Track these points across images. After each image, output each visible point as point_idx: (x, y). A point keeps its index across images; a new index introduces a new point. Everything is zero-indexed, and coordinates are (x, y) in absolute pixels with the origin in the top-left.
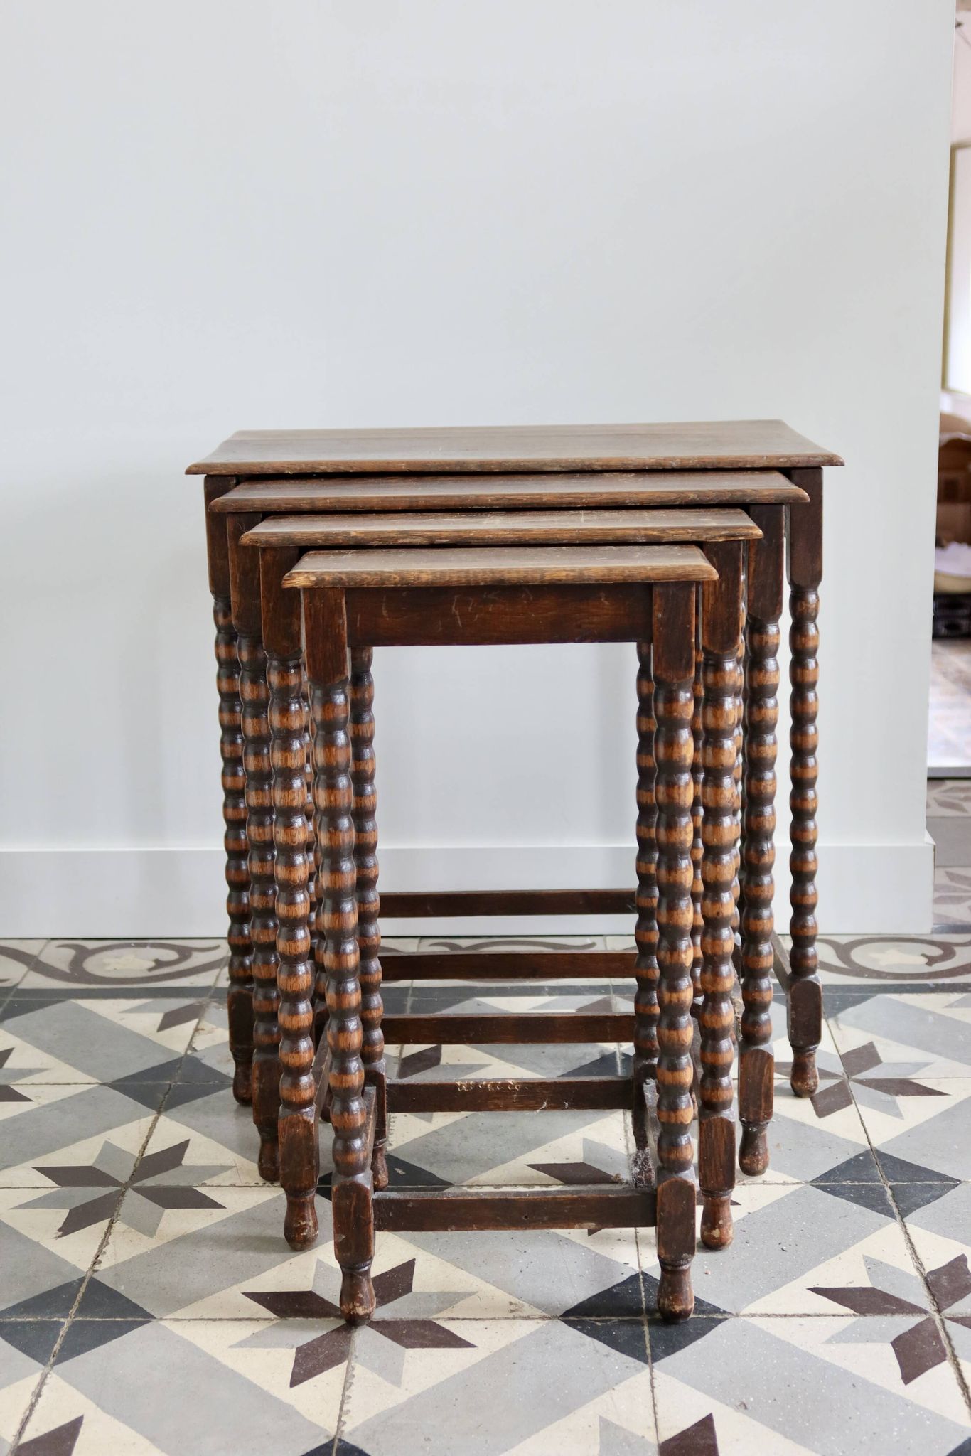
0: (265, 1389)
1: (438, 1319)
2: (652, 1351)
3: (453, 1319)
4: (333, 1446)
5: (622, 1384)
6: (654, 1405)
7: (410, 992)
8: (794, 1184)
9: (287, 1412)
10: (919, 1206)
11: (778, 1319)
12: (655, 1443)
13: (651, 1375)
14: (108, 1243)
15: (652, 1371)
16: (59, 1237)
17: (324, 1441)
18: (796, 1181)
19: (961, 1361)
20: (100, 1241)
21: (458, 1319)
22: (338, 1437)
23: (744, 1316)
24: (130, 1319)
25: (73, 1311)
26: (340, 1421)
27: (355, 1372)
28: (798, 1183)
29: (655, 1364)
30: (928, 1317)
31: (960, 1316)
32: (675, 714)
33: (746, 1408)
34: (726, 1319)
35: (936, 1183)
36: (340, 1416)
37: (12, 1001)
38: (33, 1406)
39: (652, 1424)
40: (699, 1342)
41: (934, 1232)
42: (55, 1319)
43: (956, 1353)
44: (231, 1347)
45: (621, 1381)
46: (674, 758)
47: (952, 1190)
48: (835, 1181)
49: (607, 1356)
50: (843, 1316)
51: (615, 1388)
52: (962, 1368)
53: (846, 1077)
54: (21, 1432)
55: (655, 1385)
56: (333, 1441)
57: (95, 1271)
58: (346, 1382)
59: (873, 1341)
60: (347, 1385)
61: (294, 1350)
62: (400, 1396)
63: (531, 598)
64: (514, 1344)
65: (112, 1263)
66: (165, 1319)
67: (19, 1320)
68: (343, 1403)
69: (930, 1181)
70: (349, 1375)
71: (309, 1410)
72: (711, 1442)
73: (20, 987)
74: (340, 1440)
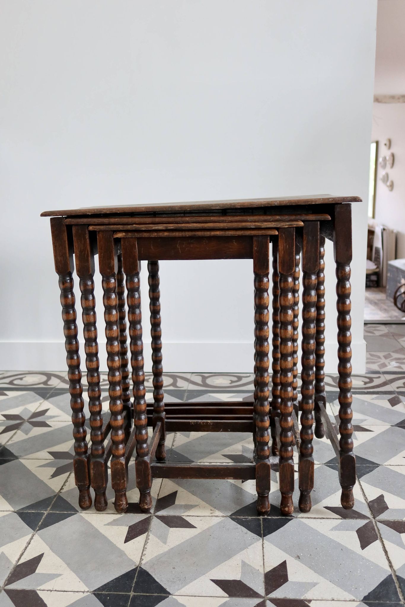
0: (115, 543)
1: (183, 516)
2: (263, 532)
3: (189, 516)
4: (137, 570)
5: (251, 546)
6: (263, 556)
7: (187, 391)
8: (318, 464)
9: (122, 554)
10: (365, 474)
11: (312, 520)
12: (263, 573)
13: (263, 542)
14: (67, 481)
15: (263, 541)
16: (51, 479)
17: (134, 567)
18: (319, 463)
19: (384, 540)
20: (65, 481)
21: (191, 516)
22: (140, 566)
23: (299, 518)
24: (69, 512)
25: (49, 509)
26: (141, 558)
27: (150, 537)
28: (320, 464)
29: (264, 538)
30: (370, 520)
31: (382, 520)
32: (262, 287)
33: (299, 558)
34: (292, 519)
35: (371, 465)
36: (141, 557)
37: (53, 392)
38: (26, 548)
39: (262, 565)
40: (282, 528)
41: (371, 485)
42: (42, 512)
43: (382, 536)
44: (105, 525)
45: (251, 545)
46: (262, 304)
47: (377, 468)
48: (333, 464)
49: (246, 533)
50: (337, 519)
51: (248, 547)
52: (384, 543)
53: (337, 424)
54: (19, 559)
55: (264, 547)
56: (137, 567)
57: (61, 492)
58: (146, 541)
59: (349, 530)
60: (146, 543)
61: (128, 527)
62: (166, 548)
63: (207, 242)
64: (211, 527)
65: (67, 489)
66: (82, 513)
67: (29, 511)
68: (143, 551)
69: (368, 464)
70: (147, 539)
71: (130, 553)
72: (285, 574)
73: (57, 387)
74: (140, 567)
